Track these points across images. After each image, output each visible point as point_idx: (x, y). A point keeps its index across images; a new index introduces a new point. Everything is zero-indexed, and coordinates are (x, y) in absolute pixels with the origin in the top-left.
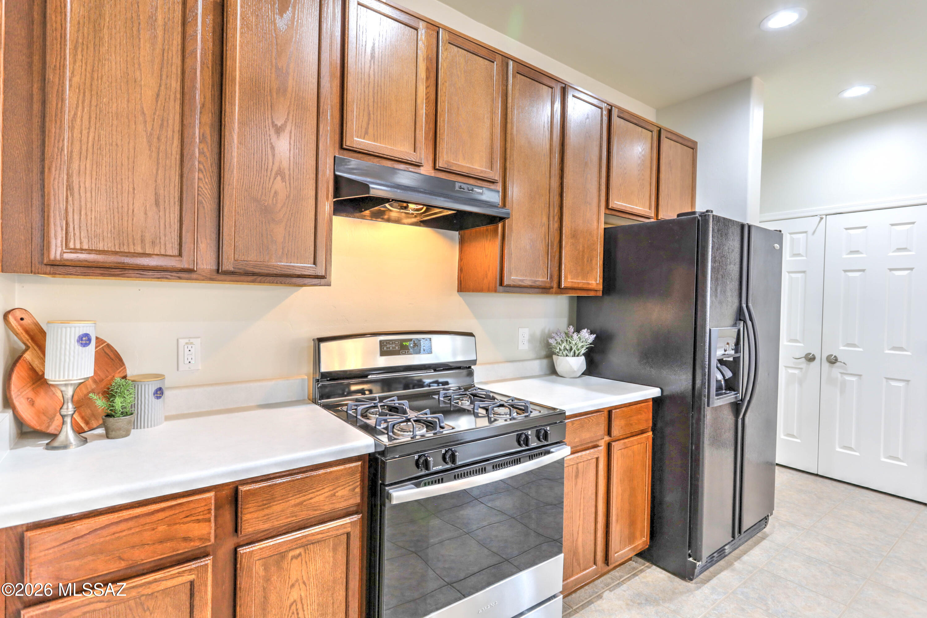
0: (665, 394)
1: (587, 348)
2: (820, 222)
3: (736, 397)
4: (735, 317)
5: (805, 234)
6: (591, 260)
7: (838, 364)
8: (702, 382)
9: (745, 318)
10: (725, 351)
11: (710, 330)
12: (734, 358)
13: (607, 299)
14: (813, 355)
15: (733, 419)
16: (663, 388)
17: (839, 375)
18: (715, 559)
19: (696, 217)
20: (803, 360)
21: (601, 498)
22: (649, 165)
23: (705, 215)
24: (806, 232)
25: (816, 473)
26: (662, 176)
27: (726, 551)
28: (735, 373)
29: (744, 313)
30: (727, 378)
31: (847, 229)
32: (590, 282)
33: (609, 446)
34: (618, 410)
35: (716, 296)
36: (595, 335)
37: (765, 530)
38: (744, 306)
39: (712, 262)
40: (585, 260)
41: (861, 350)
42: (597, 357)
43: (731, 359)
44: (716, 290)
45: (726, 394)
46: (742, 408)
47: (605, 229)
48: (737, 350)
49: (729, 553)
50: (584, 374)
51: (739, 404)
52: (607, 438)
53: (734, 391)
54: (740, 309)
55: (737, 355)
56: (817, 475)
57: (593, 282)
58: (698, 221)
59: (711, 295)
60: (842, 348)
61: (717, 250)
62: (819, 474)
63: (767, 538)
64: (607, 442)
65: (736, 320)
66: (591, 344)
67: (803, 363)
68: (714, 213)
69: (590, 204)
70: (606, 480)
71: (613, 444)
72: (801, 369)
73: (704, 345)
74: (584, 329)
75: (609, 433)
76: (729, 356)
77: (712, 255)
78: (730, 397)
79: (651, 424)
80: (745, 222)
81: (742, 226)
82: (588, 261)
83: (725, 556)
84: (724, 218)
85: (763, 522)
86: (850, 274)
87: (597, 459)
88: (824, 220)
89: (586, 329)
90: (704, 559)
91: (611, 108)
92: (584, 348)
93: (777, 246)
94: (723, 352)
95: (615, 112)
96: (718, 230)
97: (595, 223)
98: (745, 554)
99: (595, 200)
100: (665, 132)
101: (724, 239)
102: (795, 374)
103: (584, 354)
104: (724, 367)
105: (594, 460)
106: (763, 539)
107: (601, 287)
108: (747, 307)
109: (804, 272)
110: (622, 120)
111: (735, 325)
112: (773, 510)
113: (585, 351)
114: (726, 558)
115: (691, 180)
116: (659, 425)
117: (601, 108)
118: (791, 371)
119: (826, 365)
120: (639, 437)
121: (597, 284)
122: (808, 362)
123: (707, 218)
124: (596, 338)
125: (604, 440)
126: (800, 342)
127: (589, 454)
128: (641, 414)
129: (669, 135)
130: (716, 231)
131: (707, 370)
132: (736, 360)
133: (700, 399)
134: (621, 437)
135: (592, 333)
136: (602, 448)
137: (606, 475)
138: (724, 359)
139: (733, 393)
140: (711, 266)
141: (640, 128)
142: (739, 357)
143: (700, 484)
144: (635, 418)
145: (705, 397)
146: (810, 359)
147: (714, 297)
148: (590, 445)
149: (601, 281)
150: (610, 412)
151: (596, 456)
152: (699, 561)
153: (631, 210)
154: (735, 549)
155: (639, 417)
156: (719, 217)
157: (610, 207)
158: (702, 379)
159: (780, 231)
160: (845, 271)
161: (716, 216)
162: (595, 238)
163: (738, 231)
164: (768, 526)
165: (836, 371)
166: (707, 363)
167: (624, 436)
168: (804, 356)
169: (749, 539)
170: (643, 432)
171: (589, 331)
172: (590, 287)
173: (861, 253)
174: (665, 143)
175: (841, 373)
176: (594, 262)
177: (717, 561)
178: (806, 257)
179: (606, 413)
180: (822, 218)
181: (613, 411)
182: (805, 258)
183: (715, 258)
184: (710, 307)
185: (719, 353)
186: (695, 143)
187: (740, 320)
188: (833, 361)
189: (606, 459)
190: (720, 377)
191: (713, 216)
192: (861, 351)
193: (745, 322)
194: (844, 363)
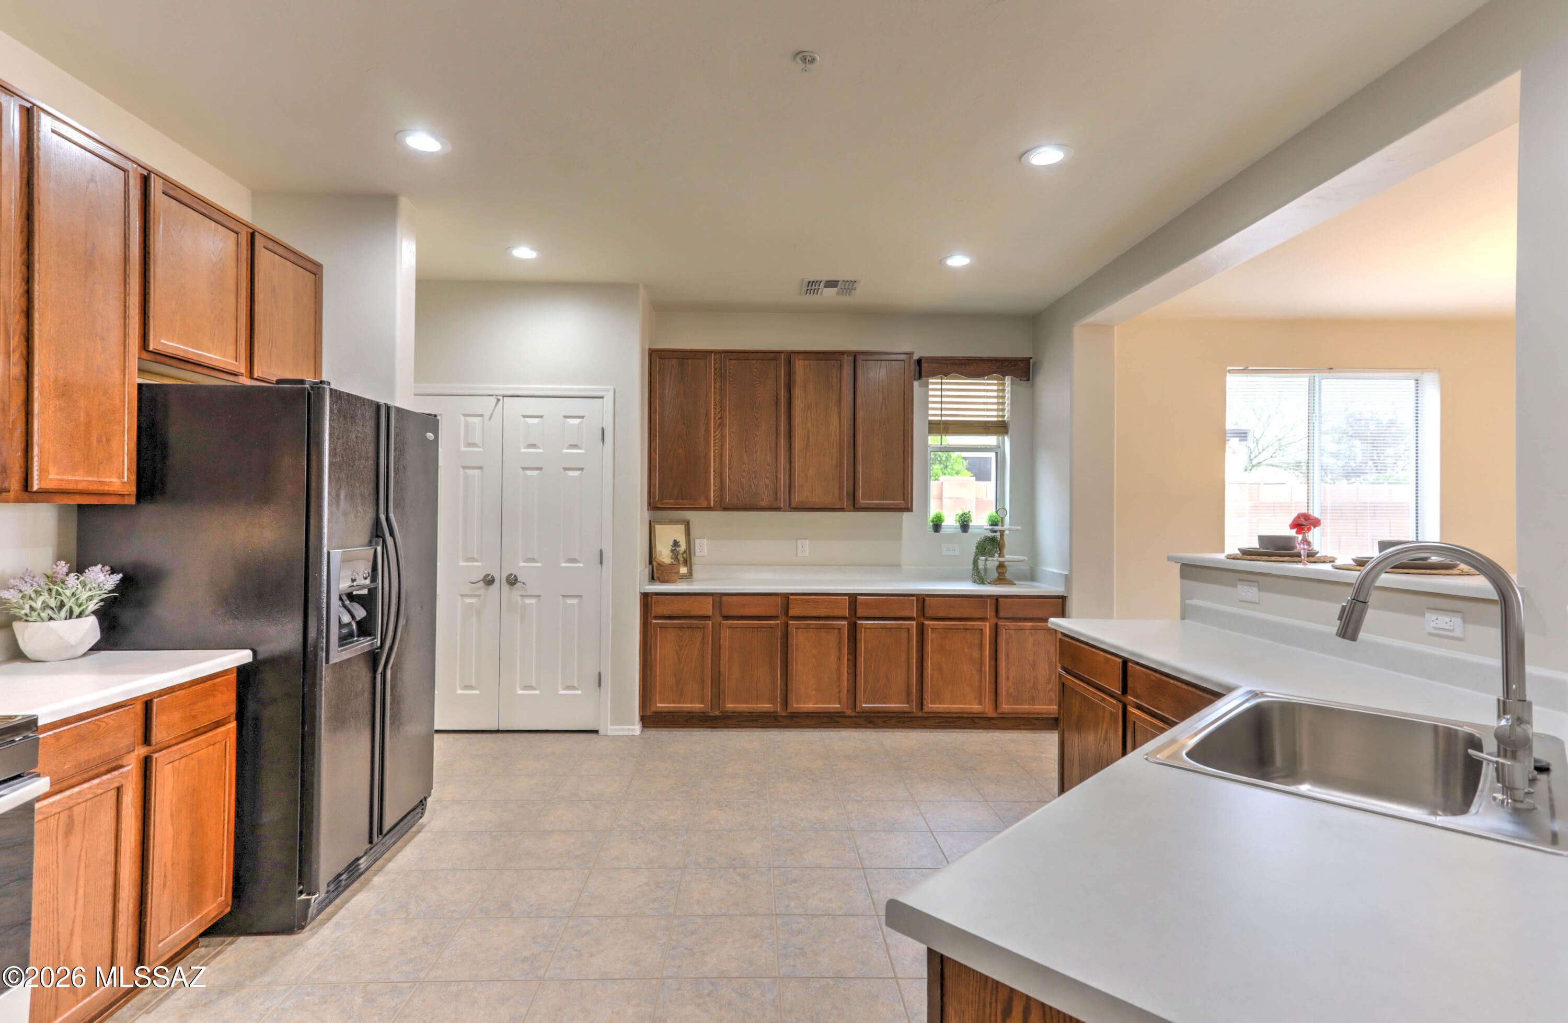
0: (259, 657)
1: (102, 600)
2: (497, 404)
3: (372, 644)
4: (369, 533)
5: (480, 418)
6: (108, 441)
7: (518, 585)
8: (318, 630)
9: (384, 534)
10: (353, 581)
11: (329, 553)
12: (369, 590)
13: (148, 509)
14: (492, 577)
15: (370, 675)
16: (257, 649)
17: (519, 598)
18: (343, 883)
19: (305, 388)
20: (482, 582)
21: (128, 855)
22: (233, 288)
23: (319, 388)
24: (482, 416)
25: (496, 729)
26: (258, 309)
27: (362, 866)
28: (371, 613)
29: (382, 527)
30: (358, 619)
31: (524, 417)
32: (107, 480)
33: (147, 763)
34: (165, 697)
35: (338, 504)
36: (121, 575)
37: (421, 821)
38: (383, 517)
39: (330, 455)
40: (94, 438)
41: (539, 565)
42: (126, 616)
43: (365, 592)
44: (338, 495)
45: (357, 641)
46: (380, 659)
47: (140, 386)
48: (374, 579)
49: (367, 869)
50: (96, 648)
51: (377, 653)
52: (143, 751)
53: (370, 635)
54: (377, 521)
55: (373, 586)
56: (498, 731)
57: (114, 480)
58: (309, 394)
59: (329, 503)
60: (522, 564)
61: (338, 438)
62: (500, 729)
63: (424, 830)
64: (142, 756)
65: (371, 537)
66: (110, 592)
67: (481, 589)
68: (333, 387)
69: (103, 339)
70: (139, 823)
71: (155, 756)
72: (479, 596)
73: (321, 576)
74: (96, 565)
75: (147, 740)
76: (362, 587)
77: (330, 446)
78: (363, 644)
79: (232, 709)
80: (382, 401)
81: (378, 406)
82: (99, 441)
83: (360, 875)
84: (348, 395)
85: (419, 810)
86: (529, 473)
87: (119, 790)
88: (501, 402)
89: (100, 566)
90: (323, 887)
91: (149, 174)
92: (95, 601)
93: (430, 436)
94: (350, 583)
95: (156, 187)
96: (339, 411)
97: (117, 375)
98: (390, 861)
99: (115, 335)
100: (263, 239)
101: (349, 424)
102: (473, 603)
103: (94, 613)
104: (355, 604)
105: (113, 793)
106: (418, 832)
107: (133, 489)
108: (388, 519)
109: (481, 468)
110: (174, 201)
111: (370, 543)
112: (432, 788)
113: (96, 607)
114: (363, 877)
115: (313, 321)
116: (251, 706)
117: (124, 170)
118: (468, 600)
119: (506, 587)
120: (210, 734)
121: (124, 483)
122: (487, 587)
123: (322, 392)
124: (123, 581)
125: (136, 753)
126: (476, 561)
127: (98, 784)
128: (214, 696)
129: (270, 245)
130: (336, 412)
131: (325, 613)
132: (372, 592)
133: (316, 655)
134: (174, 742)
135: (113, 571)
136: (132, 766)
137: (139, 812)
138: (355, 593)
139: (369, 638)
140: (329, 460)
141: (213, 223)
142: (376, 588)
143: (315, 780)
144: (201, 704)
145: (322, 650)
146: (489, 581)
147: (334, 506)
148: (102, 769)
149: (134, 477)
150: (148, 704)
151: (116, 785)
152: (314, 894)
153: (196, 358)
154: (376, 860)
155: (211, 701)
156: (340, 392)
157: (151, 349)
158: (318, 626)
159: (435, 416)
160: (524, 469)
161: (336, 391)
162: (117, 401)
163: (370, 413)
164: (427, 814)
165: (516, 592)
166: (325, 600)
167: (179, 739)
168: (482, 578)
169: (399, 839)
170: (218, 724)
171: (107, 568)
172: (106, 488)
173: (538, 448)
174: (264, 258)
175: (522, 596)
176: (115, 444)
177: (347, 887)
178: (483, 448)
179: (139, 708)
180: (498, 400)
181: (155, 700)
182: (481, 450)
183: (335, 449)
184: (329, 520)
185: (342, 584)
186: (319, 266)
187: (377, 536)
188: (512, 581)
189: (140, 786)
190: (346, 619)
191: (331, 390)
192: (539, 567)
193: (384, 542)
194: (524, 583)
